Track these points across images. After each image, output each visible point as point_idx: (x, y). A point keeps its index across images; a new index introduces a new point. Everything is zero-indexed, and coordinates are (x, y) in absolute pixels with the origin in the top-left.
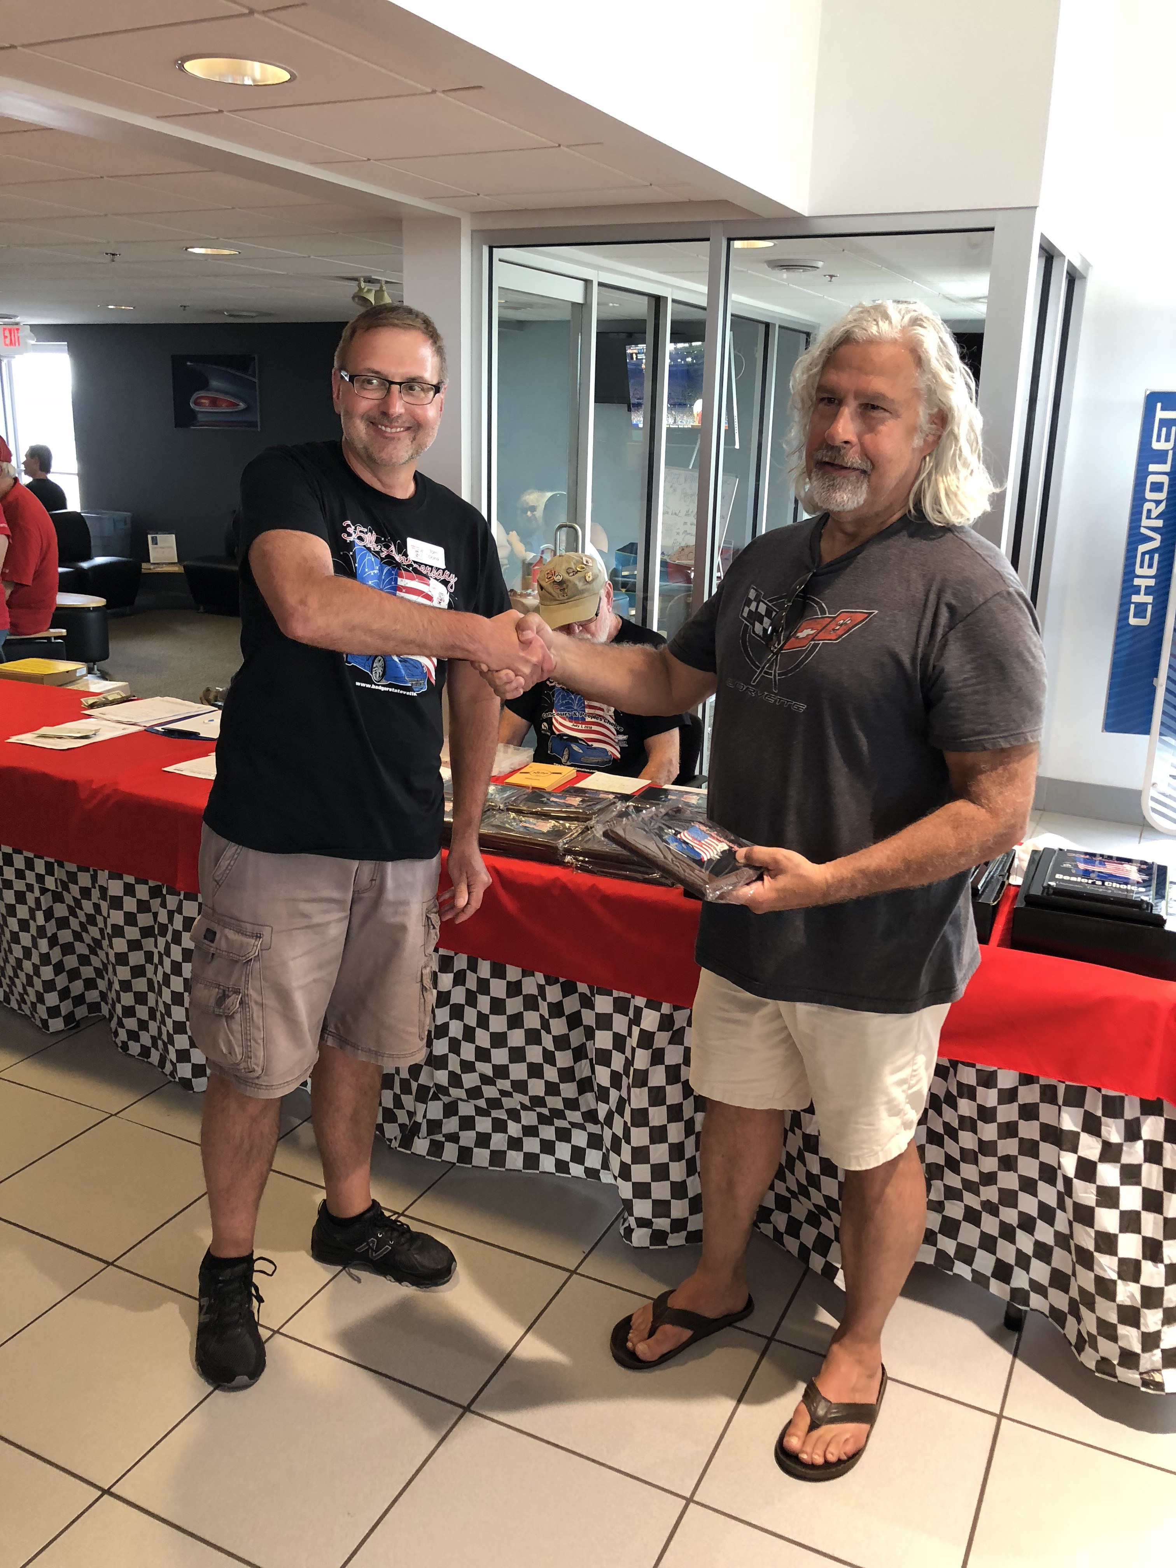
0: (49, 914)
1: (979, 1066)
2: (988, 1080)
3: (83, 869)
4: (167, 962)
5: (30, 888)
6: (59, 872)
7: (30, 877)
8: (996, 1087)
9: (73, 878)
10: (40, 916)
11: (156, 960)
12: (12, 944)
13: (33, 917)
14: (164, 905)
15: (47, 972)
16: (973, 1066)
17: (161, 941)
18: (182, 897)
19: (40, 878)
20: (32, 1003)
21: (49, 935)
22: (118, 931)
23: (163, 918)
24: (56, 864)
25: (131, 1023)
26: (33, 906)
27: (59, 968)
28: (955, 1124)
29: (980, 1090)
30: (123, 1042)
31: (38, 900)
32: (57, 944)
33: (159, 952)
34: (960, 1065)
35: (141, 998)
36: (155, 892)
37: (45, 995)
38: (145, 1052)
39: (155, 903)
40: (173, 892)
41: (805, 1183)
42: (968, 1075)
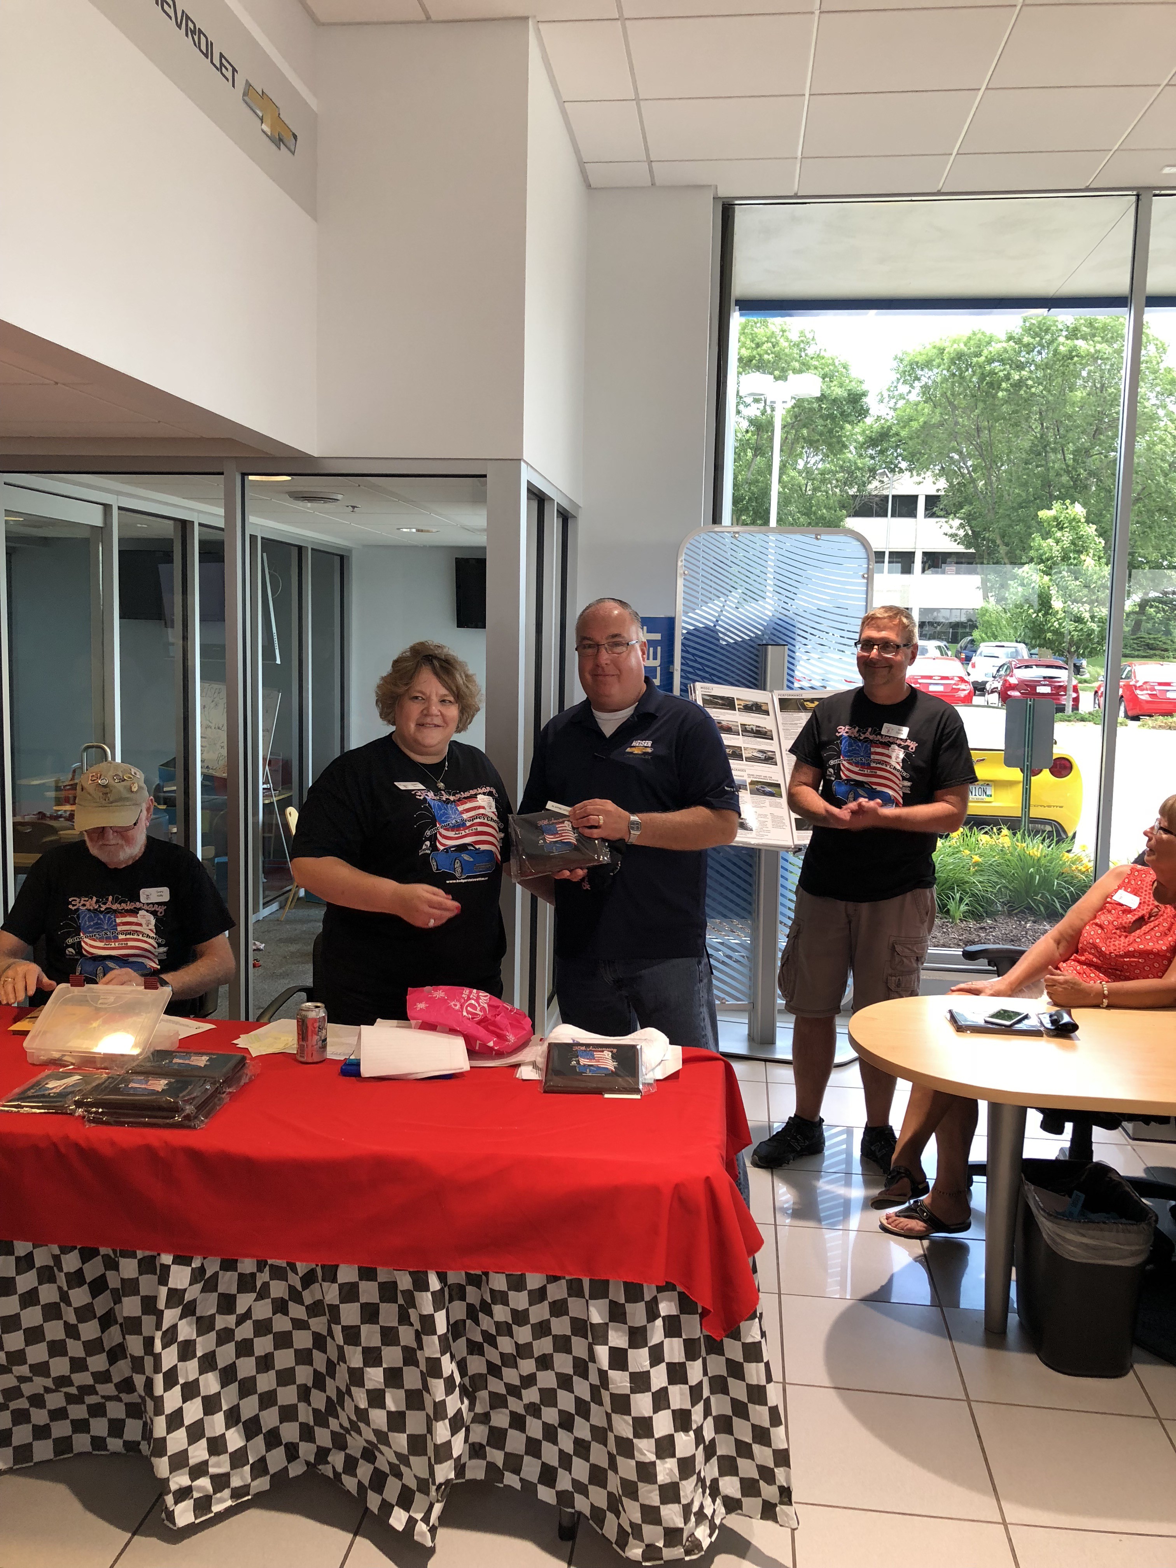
1: (508, 1271)
8: (526, 1289)
16: (503, 1272)
28: (493, 1331)
34: (490, 1272)
41: (355, 1419)
42: (499, 1282)
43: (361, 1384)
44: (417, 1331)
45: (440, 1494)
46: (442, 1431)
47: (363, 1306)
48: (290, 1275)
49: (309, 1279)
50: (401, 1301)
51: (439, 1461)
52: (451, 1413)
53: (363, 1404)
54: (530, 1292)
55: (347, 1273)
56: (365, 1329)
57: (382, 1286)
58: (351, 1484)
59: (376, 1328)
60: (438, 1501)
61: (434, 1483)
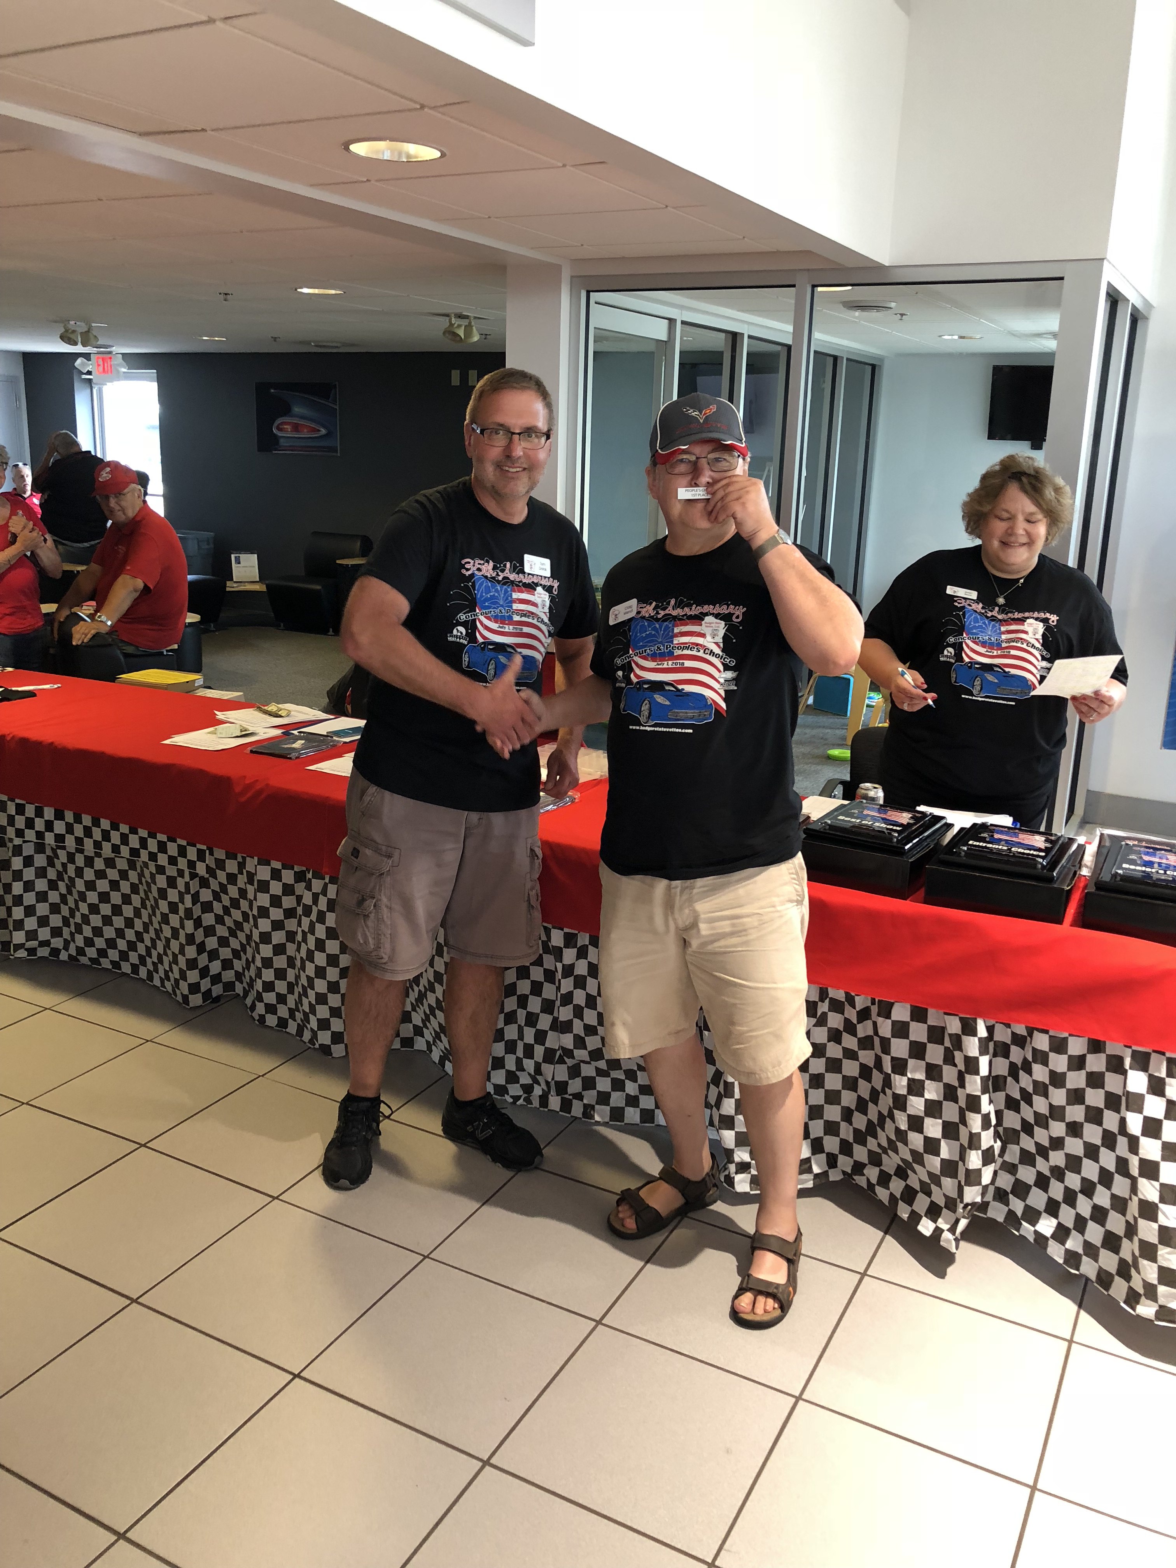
0: (195, 898)
1: (1052, 1033)
2: (1059, 1046)
3: (231, 856)
4: (311, 940)
5: (181, 873)
6: (209, 859)
7: (182, 863)
8: (1066, 1053)
9: (220, 864)
10: (188, 899)
11: (299, 937)
12: (162, 925)
13: (182, 900)
14: (309, 888)
15: (191, 952)
16: (1046, 1032)
17: (306, 922)
18: (327, 880)
19: (192, 865)
20: (176, 979)
21: (195, 917)
22: (264, 912)
23: (307, 899)
24: (207, 851)
25: (270, 998)
26: (183, 890)
27: (201, 948)
28: (1030, 1090)
29: (1052, 1055)
30: (259, 1015)
31: (187, 885)
32: (201, 926)
33: (303, 931)
34: (1035, 1032)
35: (280, 974)
36: (300, 877)
37: (188, 972)
38: (283, 1023)
39: (300, 888)
40: (318, 876)
41: (893, 1138)
42: (1041, 1042)
43: (903, 1108)
44: (960, 1071)
45: (966, 1212)
46: (974, 1160)
47: (912, 1043)
48: (847, 1007)
49: (864, 1014)
50: (947, 1043)
51: (969, 1183)
52: (984, 1146)
53: (904, 1126)
54: (1070, 1057)
55: (901, 1012)
56: (911, 1063)
57: (932, 1030)
58: (882, 1194)
59: (923, 1063)
60: (964, 1217)
61: (962, 1202)
